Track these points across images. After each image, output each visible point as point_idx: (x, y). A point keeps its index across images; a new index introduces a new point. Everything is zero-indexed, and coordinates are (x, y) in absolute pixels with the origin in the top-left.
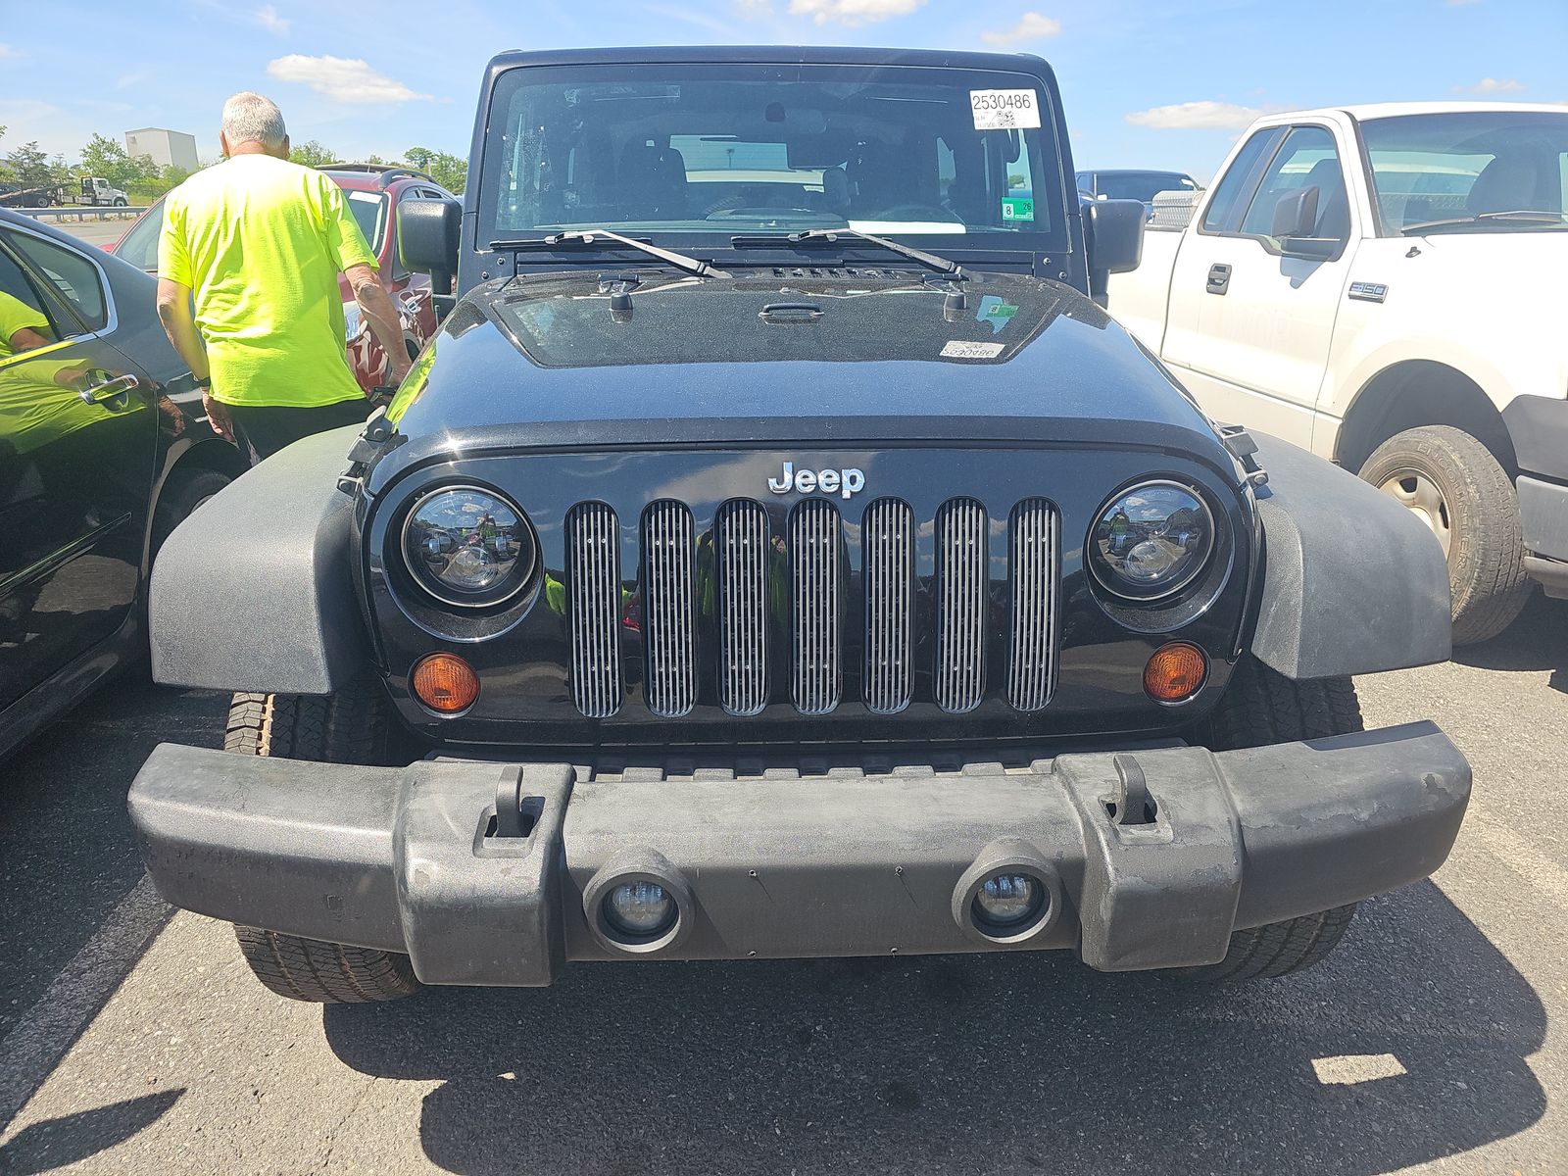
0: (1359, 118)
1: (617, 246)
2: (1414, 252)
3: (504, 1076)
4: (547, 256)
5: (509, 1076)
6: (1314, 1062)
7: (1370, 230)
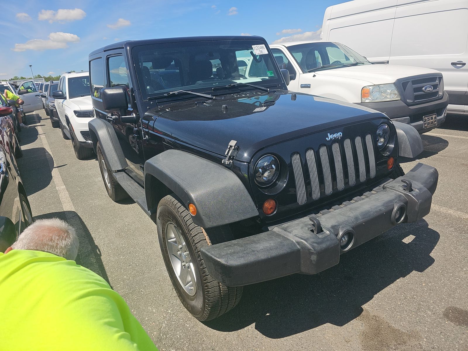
0: (286, 46)
1: (187, 94)
2: (314, 76)
3: (267, 315)
4: (165, 100)
5: (268, 314)
6: (403, 241)
7: (301, 72)
